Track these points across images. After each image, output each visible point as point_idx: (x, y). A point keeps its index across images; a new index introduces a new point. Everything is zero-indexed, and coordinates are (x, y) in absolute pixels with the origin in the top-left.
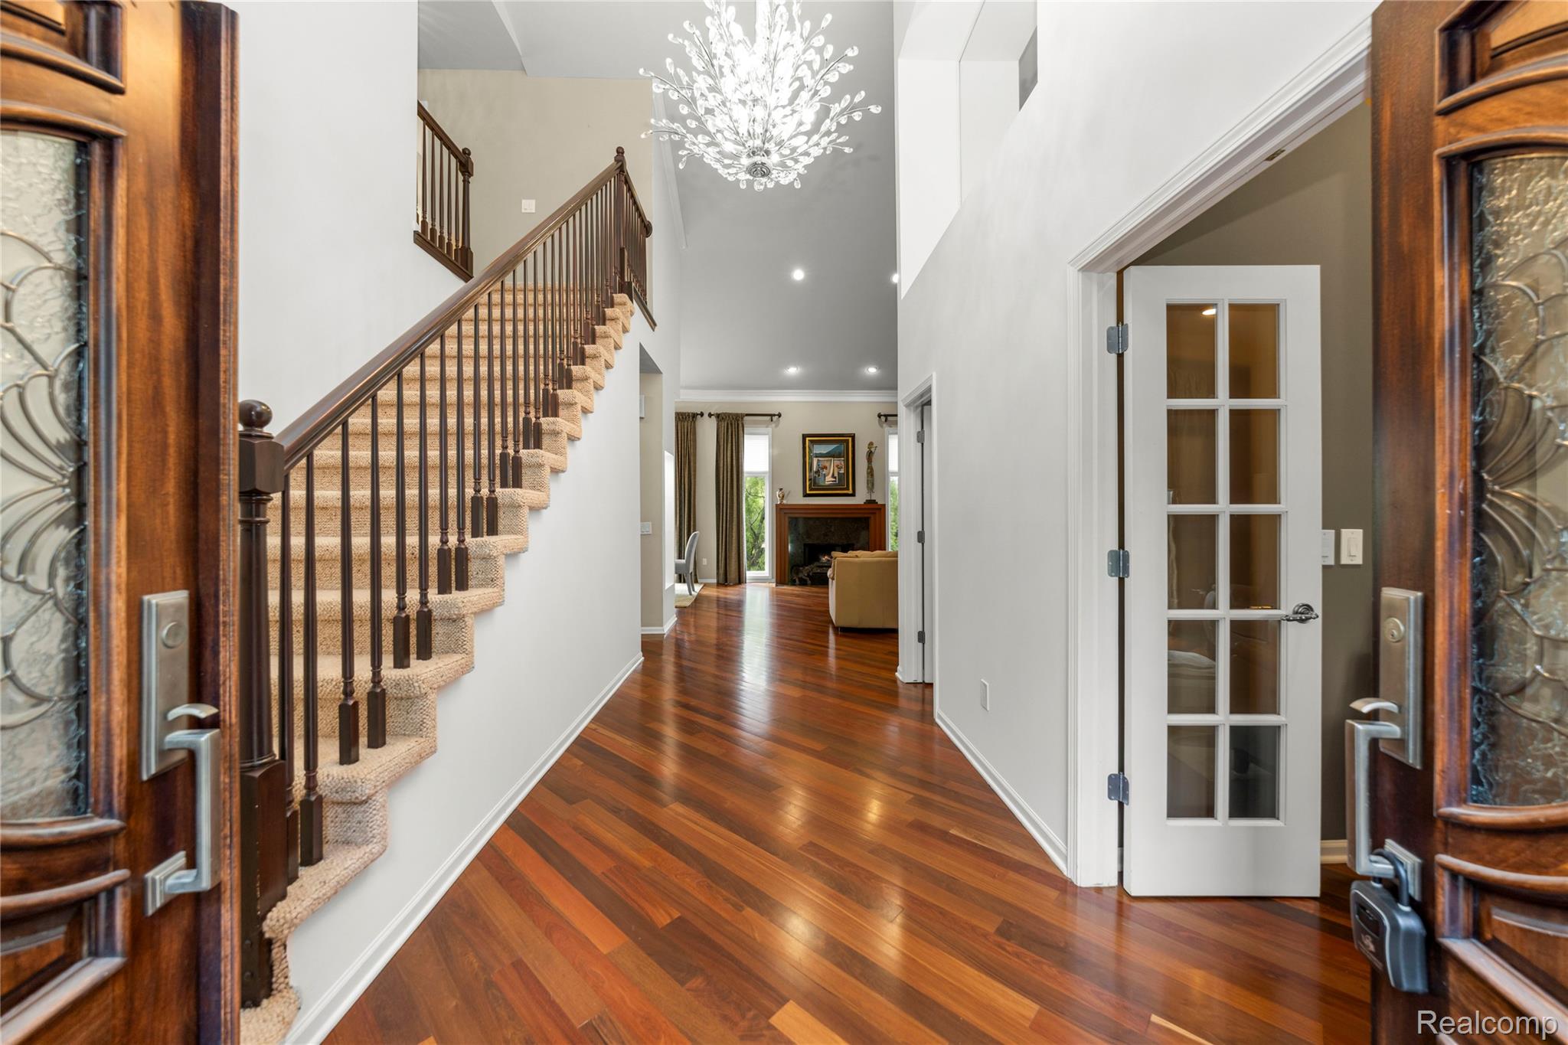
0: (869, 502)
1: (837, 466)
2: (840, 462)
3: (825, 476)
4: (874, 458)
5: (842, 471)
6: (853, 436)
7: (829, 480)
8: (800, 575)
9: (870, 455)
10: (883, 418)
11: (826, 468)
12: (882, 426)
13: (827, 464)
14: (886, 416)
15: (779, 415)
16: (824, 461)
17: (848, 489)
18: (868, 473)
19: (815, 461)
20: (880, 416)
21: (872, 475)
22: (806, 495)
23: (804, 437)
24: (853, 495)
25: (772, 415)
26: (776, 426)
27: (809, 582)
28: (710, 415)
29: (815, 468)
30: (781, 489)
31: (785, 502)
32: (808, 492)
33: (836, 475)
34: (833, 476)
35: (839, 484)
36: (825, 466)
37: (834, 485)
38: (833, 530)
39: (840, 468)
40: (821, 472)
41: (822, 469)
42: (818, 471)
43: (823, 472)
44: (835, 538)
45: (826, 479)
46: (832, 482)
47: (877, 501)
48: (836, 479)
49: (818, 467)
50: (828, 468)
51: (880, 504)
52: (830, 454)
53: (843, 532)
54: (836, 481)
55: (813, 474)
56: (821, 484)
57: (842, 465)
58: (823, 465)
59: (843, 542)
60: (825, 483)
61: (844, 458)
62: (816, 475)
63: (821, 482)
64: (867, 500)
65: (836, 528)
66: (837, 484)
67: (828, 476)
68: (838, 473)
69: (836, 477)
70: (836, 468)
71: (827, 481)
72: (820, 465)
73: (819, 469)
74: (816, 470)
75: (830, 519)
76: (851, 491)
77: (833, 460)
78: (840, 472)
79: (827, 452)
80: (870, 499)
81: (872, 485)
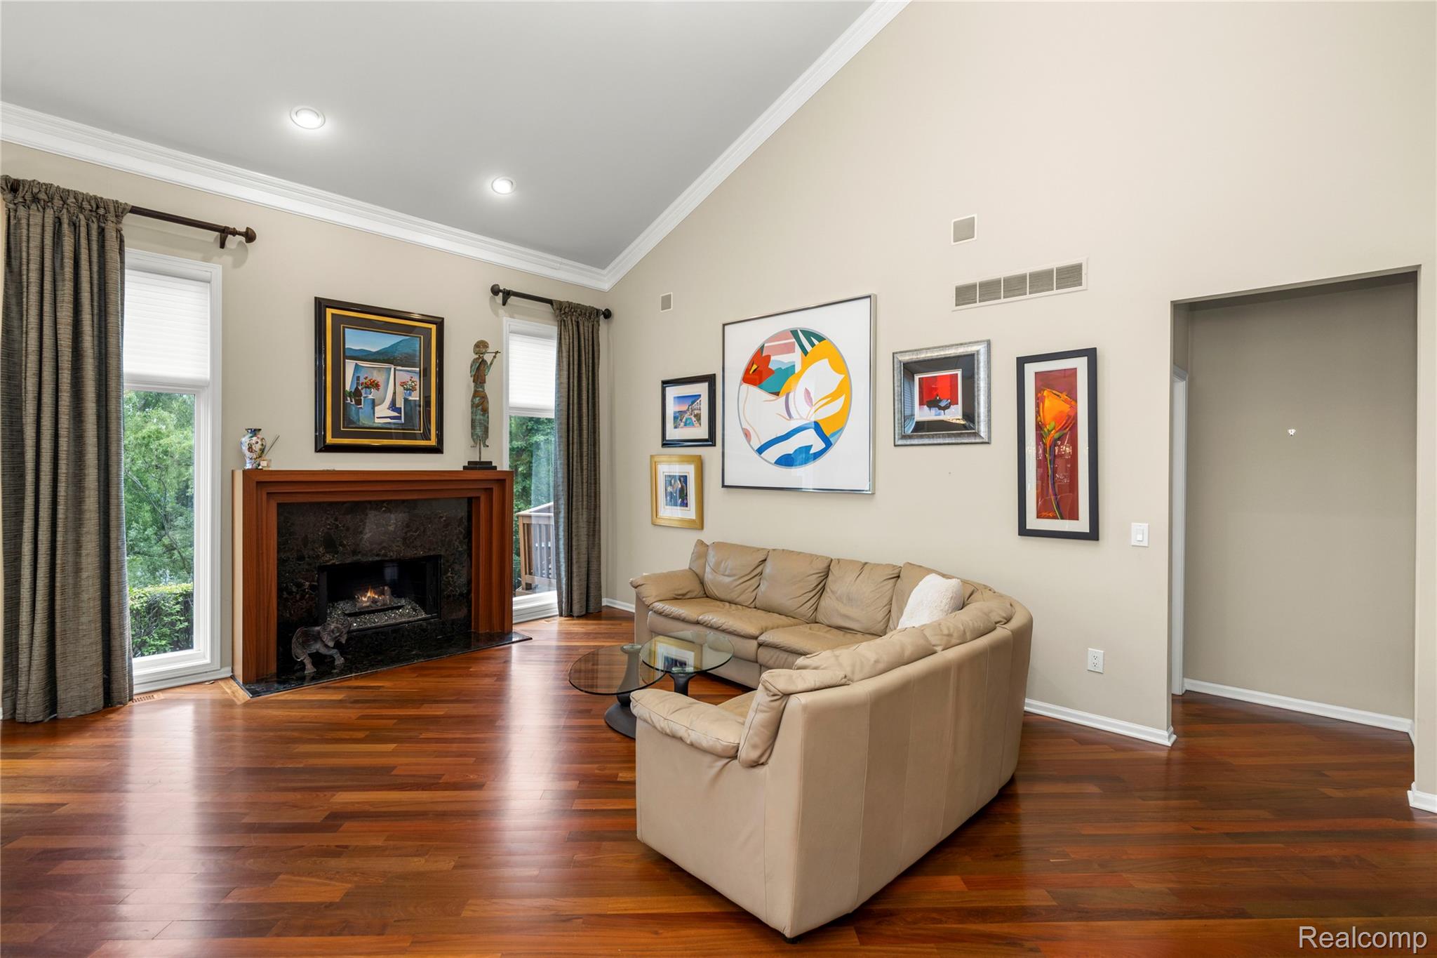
0: (472, 466)
1: (403, 384)
2: (409, 375)
3: (374, 404)
4: (490, 378)
5: (415, 397)
6: (440, 323)
7: (383, 414)
8: (317, 647)
9: (480, 371)
11: (377, 386)
12: (497, 314)
13: (378, 377)
14: (508, 294)
15: (250, 235)
16: (373, 371)
17: (426, 436)
18: (474, 406)
19: (350, 366)
20: (495, 291)
21: (485, 411)
22: (323, 447)
23: (319, 305)
24: (438, 449)
25: (224, 233)
26: (238, 264)
27: (339, 661)
29: (346, 385)
30: (255, 432)
31: (264, 464)
32: (330, 440)
33: (400, 403)
34: (393, 406)
35: (403, 426)
36: (374, 381)
37: (393, 426)
38: (393, 529)
39: (410, 389)
40: (364, 395)
41: (366, 387)
42: (357, 394)
43: (371, 397)
44: (397, 546)
45: (374, 413)
46: (389, 420)
47: (493, 465)
48: (401, 413)
49: (358, 384)
50: (381, 388)
51: (498, 469)
52: (385, 357)
53: (416, 532)
54: (401, 417)
55: (345, 399)
56: (361, 424)
57: (413, 382)
58: (370, 380)
59: (416, 554)
60: (377, 421)
61: (418, 369)
62: (352, 401)
63: (361, 419)
64: (469, 463)
65: (400, 523)
66: (402, 424)
67: (379, 405)
68: (406, 400)
69: (401, 408)
70: (400, 389)
71: (376, 416)
72: (362, 380)
73: (360, 388)
74: (353, 391)
75: (385, 505)
76: (433, 442)
77: (393, 369)
78: (410, 398)
79: (379, 349)
80: (478, 460)
81: (487, 432)
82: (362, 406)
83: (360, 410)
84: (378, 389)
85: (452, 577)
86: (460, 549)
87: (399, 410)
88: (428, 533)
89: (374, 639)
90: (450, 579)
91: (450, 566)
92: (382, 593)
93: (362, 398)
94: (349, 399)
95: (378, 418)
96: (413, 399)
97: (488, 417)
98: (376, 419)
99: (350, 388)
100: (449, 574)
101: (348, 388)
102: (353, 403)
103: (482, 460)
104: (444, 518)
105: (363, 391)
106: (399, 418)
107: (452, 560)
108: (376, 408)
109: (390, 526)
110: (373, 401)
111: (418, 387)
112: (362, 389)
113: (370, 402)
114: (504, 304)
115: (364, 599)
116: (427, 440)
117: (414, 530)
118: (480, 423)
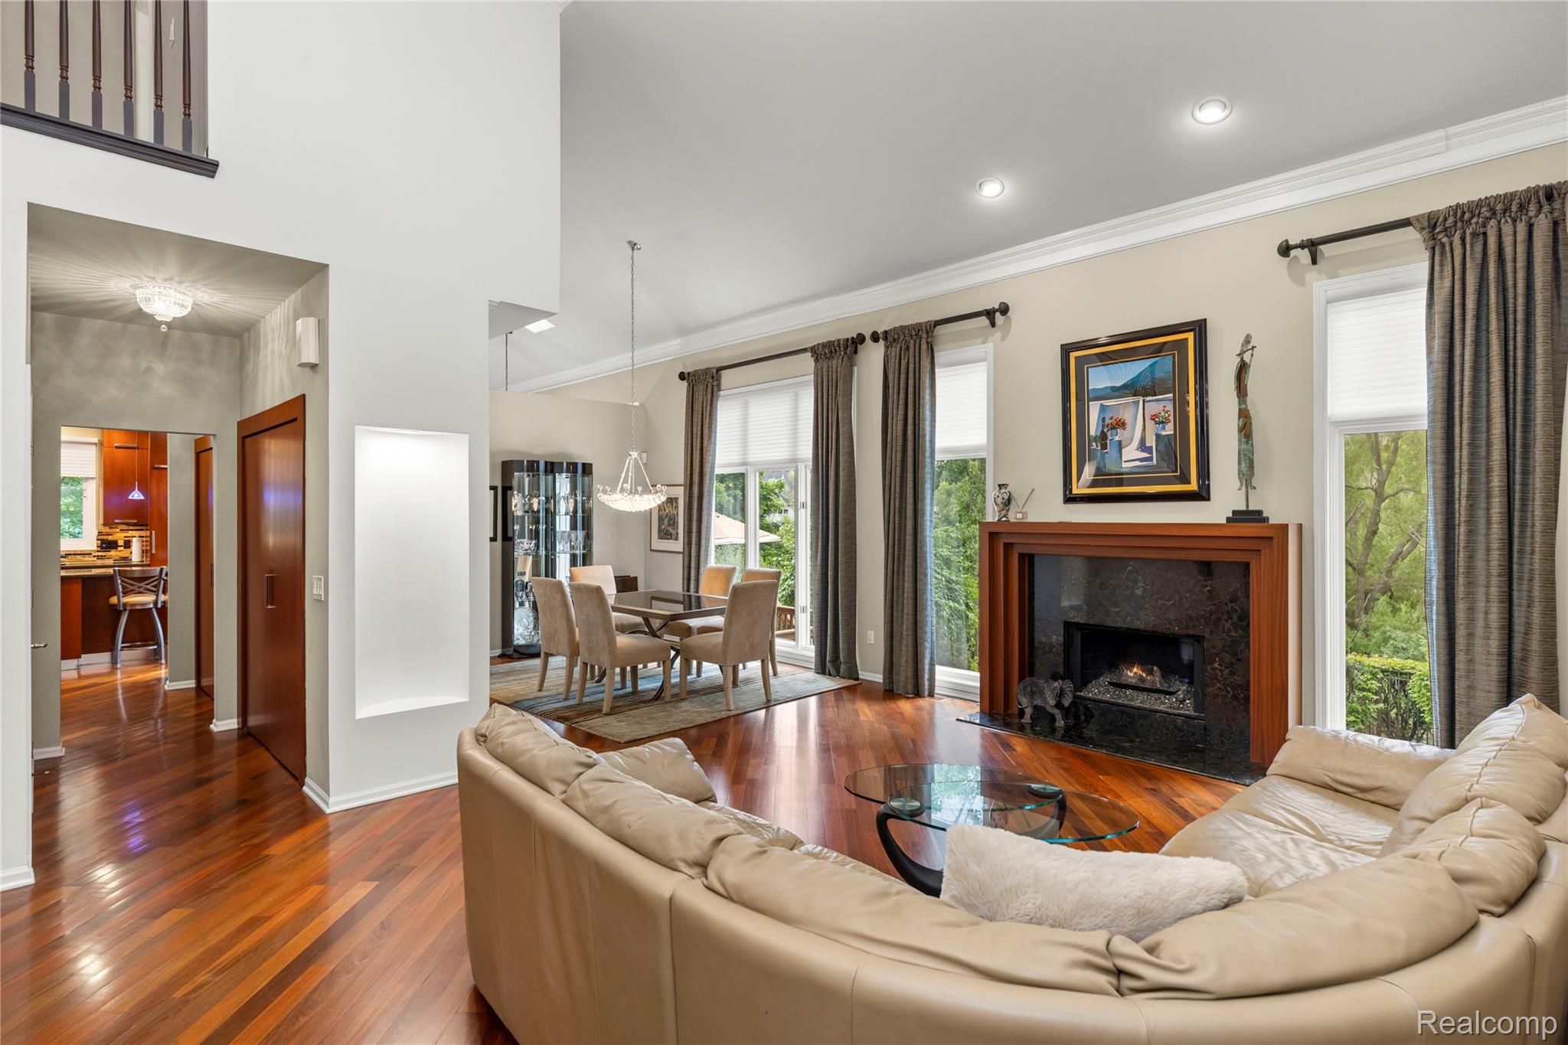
1: (1153, 418)
2: (1162, 405)
3: (1120, 446)
5: (1169, 430)
6: (1201, 328)
7: (1131, 457)
10: (1304, 255)
11: (1124, 425)
12: (1299, 281)
13: (1127, 416)
14: (1312, 246)
15: (1004, 310)
16: (1119, 408)
17: (1184, 479)
18: (1239, 431)
19: (1094, 410)
20: (1285, 250)
21: (1248, 437)
22: (1070, 500)
23: (1066, 350)
24: (1202, 495)
25: (990, 314)
26: (1003, 338)
28: (875, 337)
29: (1094, 429)
32: (1077, 492)
33: (1151, 442)
34: (1143, 446)
35: (1154, 469)
36: (1120, 420)
37: (1142, 470)
38: (1141, 594)
39: (1163, 422)
40: (1110, 438)
41: (1112, 429)
42: (1103, 437)
43: (1117, 438)
44: (1145, 615)
45: (1121, 457)
46: (1138, 463)
47: (1265, 515)
48: (1152, 453)
49: (1103, 426)
50: (1128, 427)
51: (1271, 522)
52: (1133, 389)
53: (1169, 601)
54: (1152, 457)
55: (1090, 445)
56: (1107, 470)
57: (1167, 412)
58: (1116, 420)
59: (1169, 628)
60: (1124, 465)
61: (1172, 395)
62: (1097, 447)
63: (1107, 465)
64: (1235, 512)
65: (1149, 587)
66: (1153, 466)
67: (1126, 446)
68: (1158, 436)
69: (1152, 447)
70: (1150, 424)
71: (1124, 459)
72: (1108, 421)
73: (1105, 430)
74: (1098, 434)
75: (1131, 563)
76: (1193, 486)
77: (1141, 402)
78: (1164, 433)
79: (1124, 383)
80: (1245, 509)
81: (1253, 467)
82: (1107, 450)
83: (1106, 455)
84: (1124, 429)
85: (1221, 671)
86: (1233, 634)
87: (1149, 450)
88: (1186, 605)
89: (1119, 717)
90: (1218, 672)
91: (1217, 655)
92: (1150, 672)
93: (1108, 441)
94: (1094, 444)
95: (1125, 462)
96: (1167, 433)
97: (1252, 446)
98: (1123, 463)
99: (1096, 432)
100: (1216, 665)
101: (1093, 433)
102: (1099, 448)
103: (1250, 509)
104: (1208, 588)
105: (1109, 434)
106: (1150, 459)
107: (1221, 647)
108: (1123, 450)
109: (1137, 589)
110: (1120, 442)
111: (1171, 418)
112: (1108, 431)
113: (1116, 444)
114: (1314, 262)
115: (1129, 673)
116: (1184, 483)
117: (1167, 598)
118: (1245, 455)
